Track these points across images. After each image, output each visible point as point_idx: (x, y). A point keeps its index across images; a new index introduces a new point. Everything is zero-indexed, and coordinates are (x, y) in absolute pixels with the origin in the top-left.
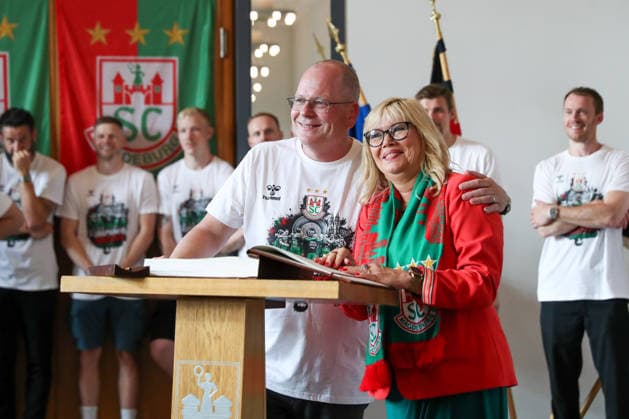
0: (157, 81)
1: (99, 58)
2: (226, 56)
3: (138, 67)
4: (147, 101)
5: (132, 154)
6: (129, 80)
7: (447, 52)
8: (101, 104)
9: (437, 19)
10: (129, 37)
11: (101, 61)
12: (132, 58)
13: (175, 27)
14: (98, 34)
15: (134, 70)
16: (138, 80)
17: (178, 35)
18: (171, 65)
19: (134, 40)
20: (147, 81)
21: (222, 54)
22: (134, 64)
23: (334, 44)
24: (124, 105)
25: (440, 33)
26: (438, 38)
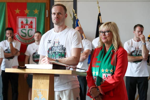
0: (31, 22)
1: (17, 17)
2: (48, 17)
3: (27, 19)
4: (29, 28)
5: (25, 40)
6: (25, 22)
7: (101, 16)
8: (18, 28)
9: (99, 8)
10: (25, 12)
11: (18, 18)
12: (26, 17)
13: (36, 10)
14: (18, 11)
15: (26, 20)
16: (27, 22)
17: (36, 12)
18: (35, 19)
19: (26, 13)
20: (29, 23)
21: (47, 16)
22: (26, 18)
23: (74, 14)
24: (23, 28)
25: (100, 11)
26: (99, 13)
